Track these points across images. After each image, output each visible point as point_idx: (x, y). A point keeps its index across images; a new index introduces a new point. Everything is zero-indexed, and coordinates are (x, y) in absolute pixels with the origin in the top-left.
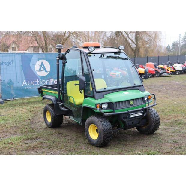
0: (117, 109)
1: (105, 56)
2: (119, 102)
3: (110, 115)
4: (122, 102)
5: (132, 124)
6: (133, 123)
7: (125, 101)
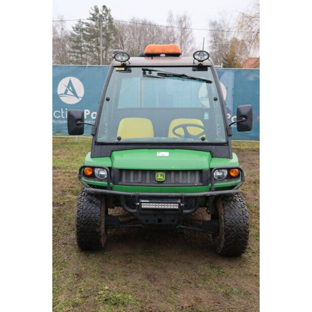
0: (119, 183)
1: (153, 72)
2: (128, 171)
3: (95, 192)
4: (136, 171)
5: (156, 222)
6: (160, 220)
7: (144, 171)
